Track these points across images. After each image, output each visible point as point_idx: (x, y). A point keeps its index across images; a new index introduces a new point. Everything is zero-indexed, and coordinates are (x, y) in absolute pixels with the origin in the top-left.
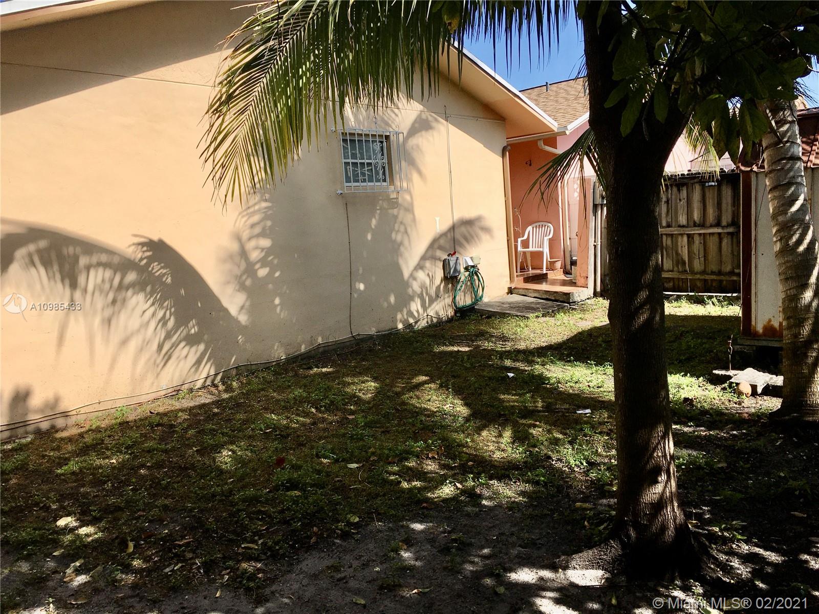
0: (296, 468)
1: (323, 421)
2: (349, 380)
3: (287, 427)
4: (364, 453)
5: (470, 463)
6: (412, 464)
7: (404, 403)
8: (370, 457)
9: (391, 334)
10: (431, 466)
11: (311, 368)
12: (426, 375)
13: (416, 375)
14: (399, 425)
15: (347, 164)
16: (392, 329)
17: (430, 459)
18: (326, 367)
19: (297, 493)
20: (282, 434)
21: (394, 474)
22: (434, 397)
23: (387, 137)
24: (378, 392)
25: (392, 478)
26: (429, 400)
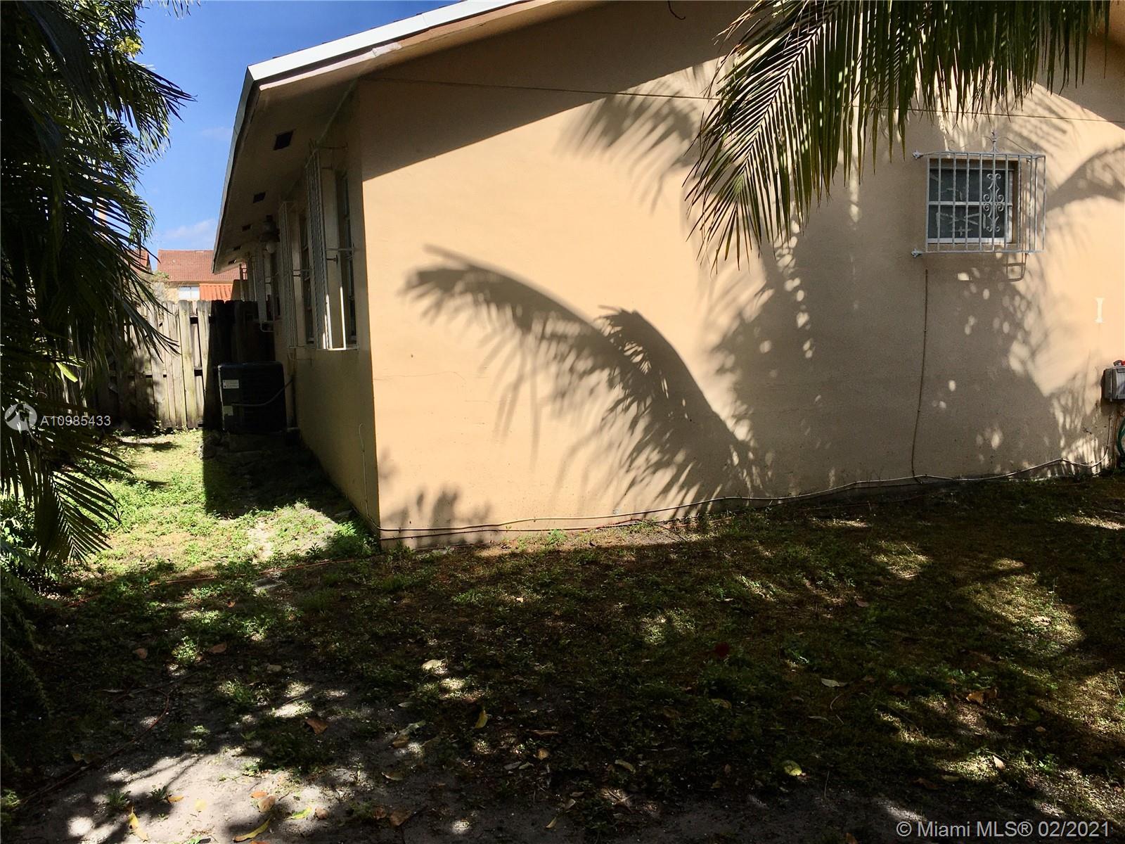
1: (815, 603)
2: (883, 543)
3: (759, 599)
4: (856, 666)
5: (1040, 729)
7: (963, 599)
8: (863, 676)
9: (984, 482)
11: (831, 519)
12: (1018, 560)
13: (1001, 556)
14: (937, 634)
15: (933, 209)
16: (988, 475)
17: (967, 703)
18: (854, 519)
19: (726, 705)
21: (894, 714)
22: (1022, 600)
23: (1014, 165)
24: (925, 574)
25: (888, 718)
26: (1009, 603)
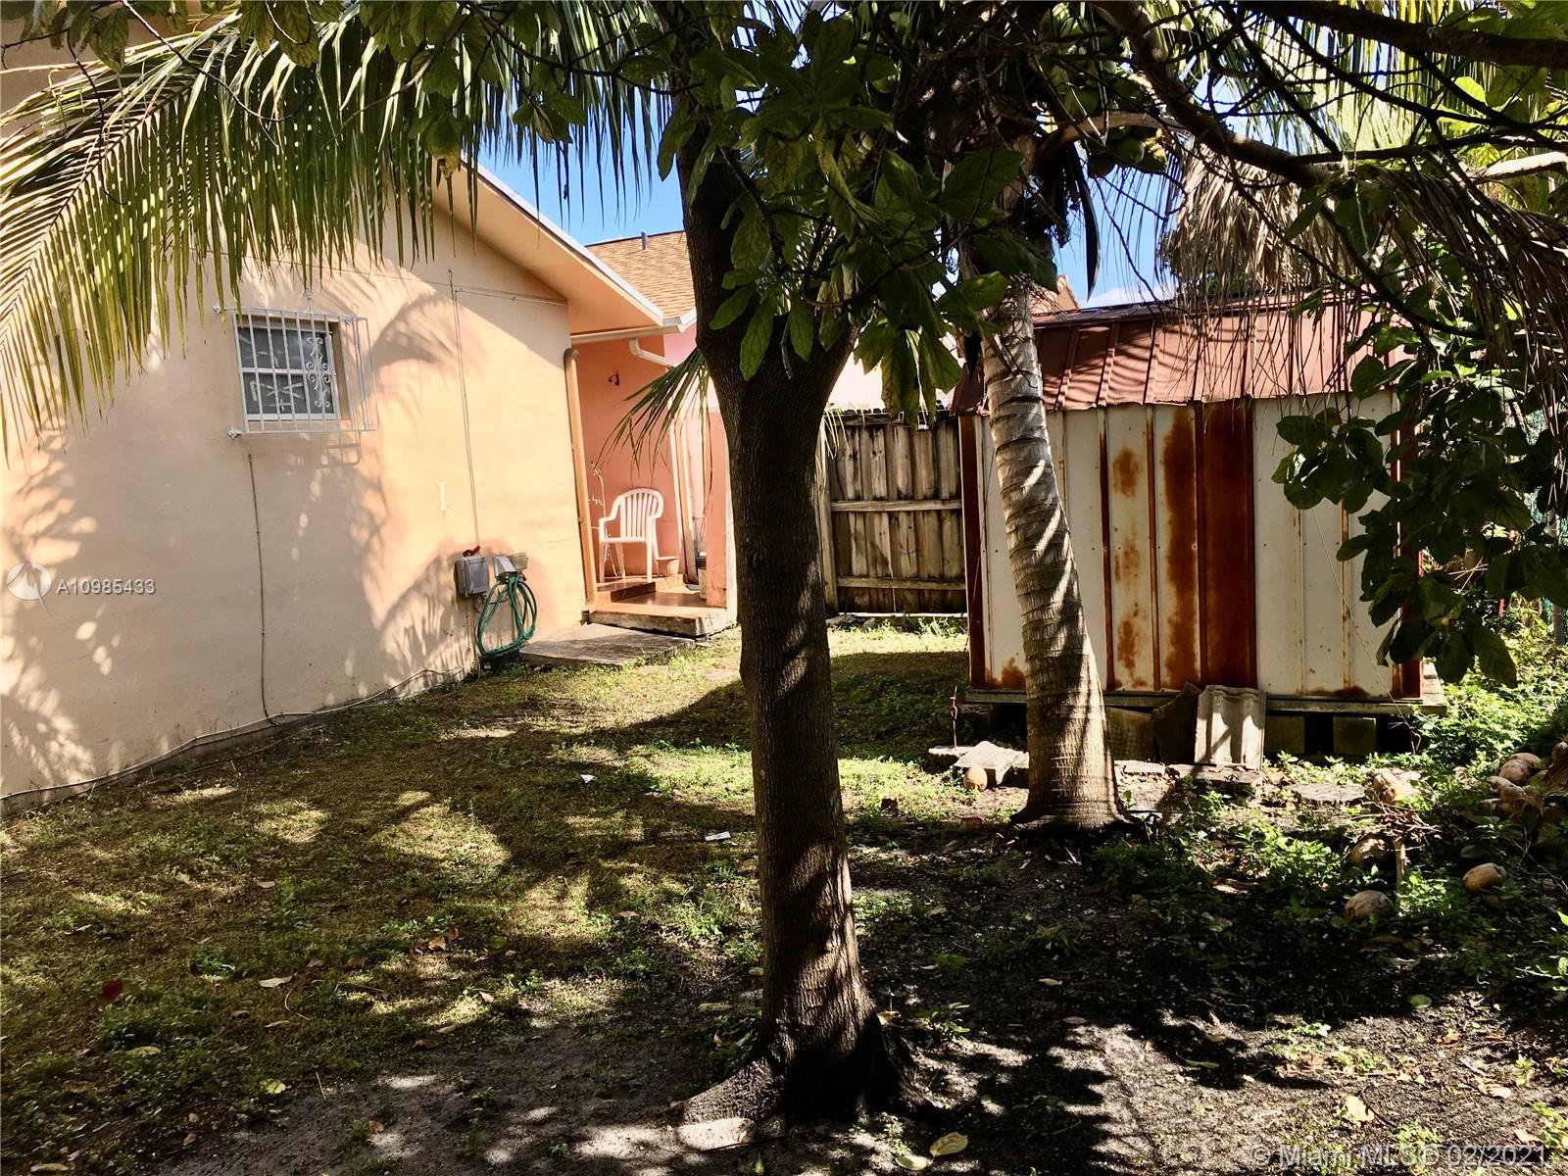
0: (147, 999)
1: (206, 899)
2: (263, 808)
3: (125, 917)
4: (294, 956)
5: (510, 952)
6: (394, 965)
7: (377, 848)
8: (307, 962)
9: (350, 710)
10: (432, 966)
11: (178, 791)
12: (423, 790)
13: (403, 790)
14: (367, 892)
15: (249, 377)
16: (354, 700)
17: (431, 952)
18: (212, 785)
19: (153, 1050)
20: (114, 932)
21: (359, 989)
22: (441, 832)
23: (334, 326)
24: (325, 830)
25: (354, 997)
26: (430, 839)
